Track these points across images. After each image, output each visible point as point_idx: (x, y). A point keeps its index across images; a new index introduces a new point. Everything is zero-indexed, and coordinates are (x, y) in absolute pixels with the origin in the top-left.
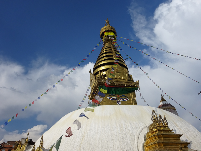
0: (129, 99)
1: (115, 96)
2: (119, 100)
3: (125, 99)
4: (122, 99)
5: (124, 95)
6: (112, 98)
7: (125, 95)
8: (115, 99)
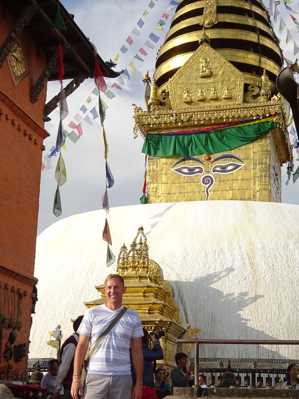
0: (243, 165)
1: (199, 161)
2: (208, 172)
3: (230, 168)
4: (218, 169)
5: (226, 153)
6: (186, 171)
7: (233, 153)
8: (197, 170)
